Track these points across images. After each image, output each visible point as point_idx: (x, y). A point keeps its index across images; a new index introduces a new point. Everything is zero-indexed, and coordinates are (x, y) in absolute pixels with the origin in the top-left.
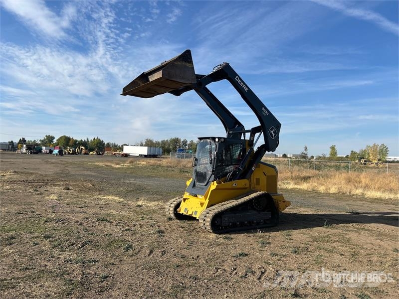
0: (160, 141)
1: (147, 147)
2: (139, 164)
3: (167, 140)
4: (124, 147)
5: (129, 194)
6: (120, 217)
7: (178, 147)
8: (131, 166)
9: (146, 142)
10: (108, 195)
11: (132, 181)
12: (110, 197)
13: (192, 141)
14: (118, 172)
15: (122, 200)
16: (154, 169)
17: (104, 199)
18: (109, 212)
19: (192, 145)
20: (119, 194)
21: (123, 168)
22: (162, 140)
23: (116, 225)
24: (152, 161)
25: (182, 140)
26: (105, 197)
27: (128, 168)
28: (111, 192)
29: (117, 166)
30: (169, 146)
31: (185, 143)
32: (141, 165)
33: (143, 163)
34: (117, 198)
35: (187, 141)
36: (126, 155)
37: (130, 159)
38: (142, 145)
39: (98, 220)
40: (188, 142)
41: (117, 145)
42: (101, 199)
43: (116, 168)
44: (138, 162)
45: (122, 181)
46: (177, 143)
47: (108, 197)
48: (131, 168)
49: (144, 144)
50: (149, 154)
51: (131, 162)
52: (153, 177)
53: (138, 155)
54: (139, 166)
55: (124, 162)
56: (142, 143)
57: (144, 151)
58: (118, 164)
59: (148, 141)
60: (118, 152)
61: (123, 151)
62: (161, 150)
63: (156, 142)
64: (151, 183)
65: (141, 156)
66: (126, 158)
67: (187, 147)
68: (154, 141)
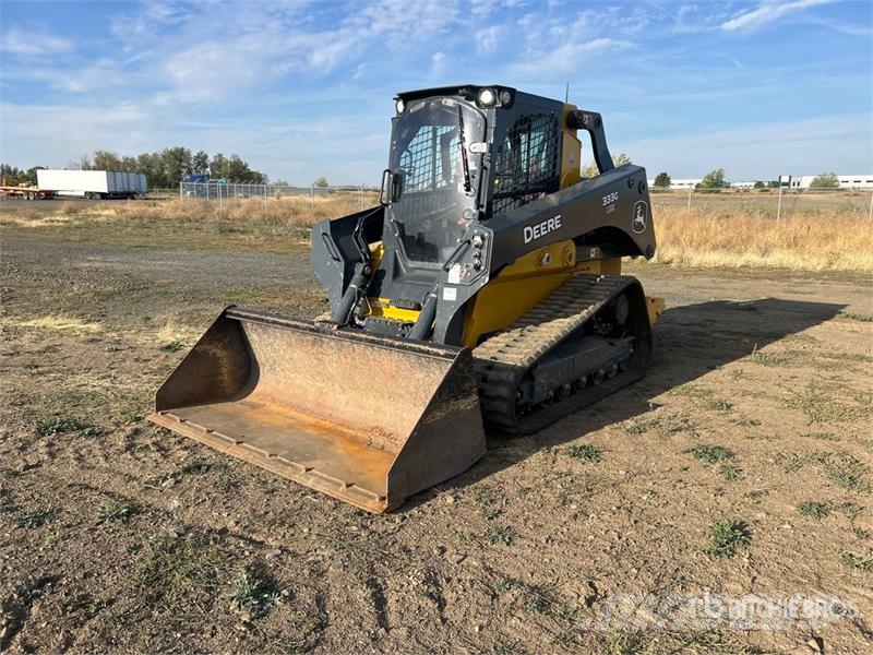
0: (136, 158)
1: (104, 173)
2: (95, 216)
3: (155, 155)
4: (39, 172)
5: (110, 304)
6: (125, 404)
7: (185, 170)
8: (77, 223)
9: (97, 161)
10: (40, 313)
11: (98, 262)
12: (48, 322)
13: (220, 156)
14: (43, 240)
15: (95, 327)
16: (145, 227)
17: (30, 329)
18: (71, 383)
19: (220, 166)
20: (76, 308)
21: (52, 229)
22: (142, 153)
23: (130, 447)
24: (131, 207)
25: (194, 154)
26: (31, 324)
27: (68, 228)
28: (47, 304)
29: (35, 223)
30: (163, 170)
31: (202, 160)
32: (104, 219)
33: (106, 212)
34: (76, 324)
35: (206, 157)
36: (50, 195)
37: (67, 205)
38: (86, 167)
39: (41, 433)
40: (211, 159)
41: (15, 171)
42: (19, 332)
43: (30, 228)
44: (90, 212)
45: (65, 264)
46: (181, 161)
47: (41, 322)
48: (77, 227)
49: (92, 164)
50: (113, 190)
51: (70, 212)
52: (155, 248)
53: (83, 194)
54: (99, 219)
55: (50, 211)
56: (86, 164)
57: (99, 182)
58: (34, 217)
59: (102, 157)
60: (22, 187)
61: (36, 184)
62: (143, 178)
63: (126, 159)
64: (157, 265)
65: (91, 195)
66: (49, 204)
67: (208, 170)
68: (120, 158)
